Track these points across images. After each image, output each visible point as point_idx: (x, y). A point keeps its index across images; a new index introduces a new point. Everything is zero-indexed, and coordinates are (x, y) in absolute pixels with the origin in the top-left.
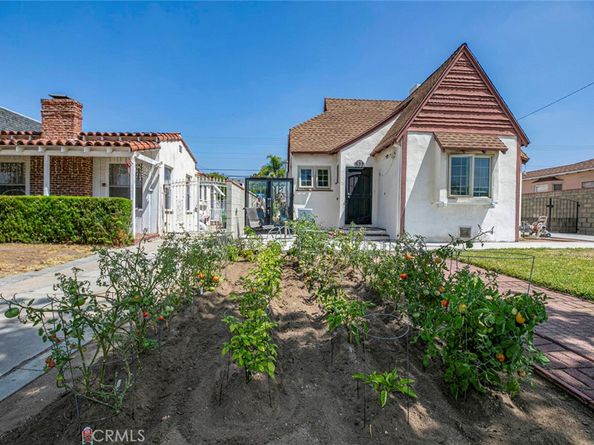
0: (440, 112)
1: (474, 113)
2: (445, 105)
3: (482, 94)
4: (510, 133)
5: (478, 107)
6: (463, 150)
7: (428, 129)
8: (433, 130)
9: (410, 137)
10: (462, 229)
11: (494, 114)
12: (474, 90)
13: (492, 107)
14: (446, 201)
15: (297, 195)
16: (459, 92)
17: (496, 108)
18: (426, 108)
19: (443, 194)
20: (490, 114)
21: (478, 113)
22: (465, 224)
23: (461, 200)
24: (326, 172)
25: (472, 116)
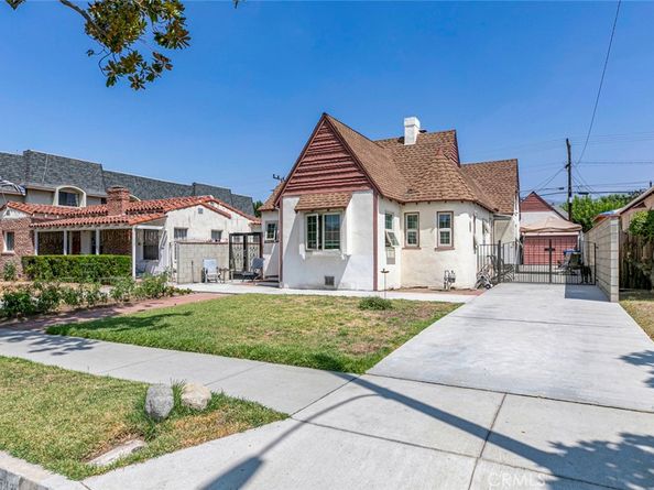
0: (306, 176)
1: (334, 174)
2: (311, 170)
3: (341, 155)
4: (367, 188)
5: (338, 167)
6: (313, 211)
7: (298, 193)
8: (302, 193)
9: (285, 201)
10: (326, 278)
11: (351, 172)
12: (334, 152)
13: (349, 166)
14: (304, 255)
15: (265, 246)
16: (323, 157)
17: (353, 166)
18: (296, 175)
19: (302, 247)
20: (348, 172)
21: (338, 173)
22: (330, 274)
23: (316, 253)
24: (274, 225)
25: (333, 177)
